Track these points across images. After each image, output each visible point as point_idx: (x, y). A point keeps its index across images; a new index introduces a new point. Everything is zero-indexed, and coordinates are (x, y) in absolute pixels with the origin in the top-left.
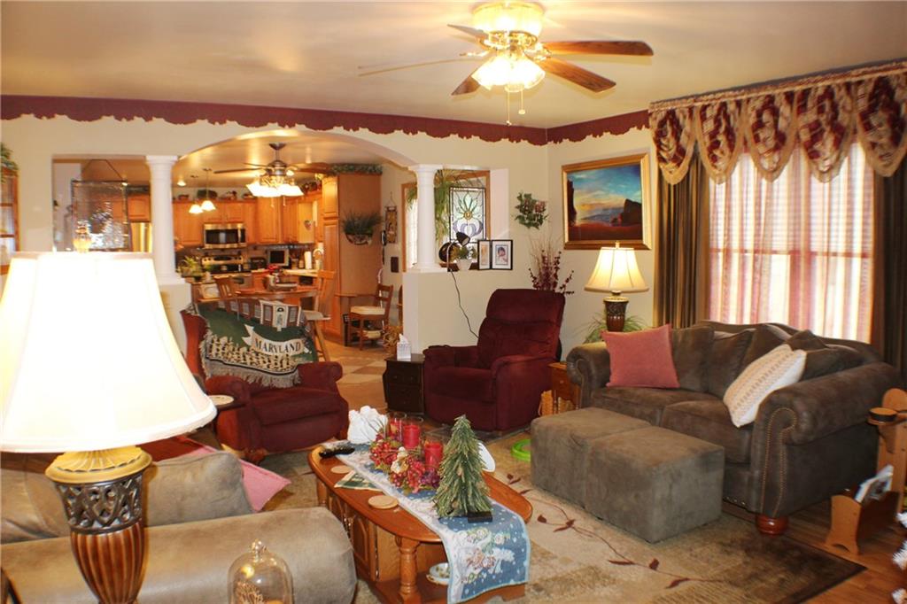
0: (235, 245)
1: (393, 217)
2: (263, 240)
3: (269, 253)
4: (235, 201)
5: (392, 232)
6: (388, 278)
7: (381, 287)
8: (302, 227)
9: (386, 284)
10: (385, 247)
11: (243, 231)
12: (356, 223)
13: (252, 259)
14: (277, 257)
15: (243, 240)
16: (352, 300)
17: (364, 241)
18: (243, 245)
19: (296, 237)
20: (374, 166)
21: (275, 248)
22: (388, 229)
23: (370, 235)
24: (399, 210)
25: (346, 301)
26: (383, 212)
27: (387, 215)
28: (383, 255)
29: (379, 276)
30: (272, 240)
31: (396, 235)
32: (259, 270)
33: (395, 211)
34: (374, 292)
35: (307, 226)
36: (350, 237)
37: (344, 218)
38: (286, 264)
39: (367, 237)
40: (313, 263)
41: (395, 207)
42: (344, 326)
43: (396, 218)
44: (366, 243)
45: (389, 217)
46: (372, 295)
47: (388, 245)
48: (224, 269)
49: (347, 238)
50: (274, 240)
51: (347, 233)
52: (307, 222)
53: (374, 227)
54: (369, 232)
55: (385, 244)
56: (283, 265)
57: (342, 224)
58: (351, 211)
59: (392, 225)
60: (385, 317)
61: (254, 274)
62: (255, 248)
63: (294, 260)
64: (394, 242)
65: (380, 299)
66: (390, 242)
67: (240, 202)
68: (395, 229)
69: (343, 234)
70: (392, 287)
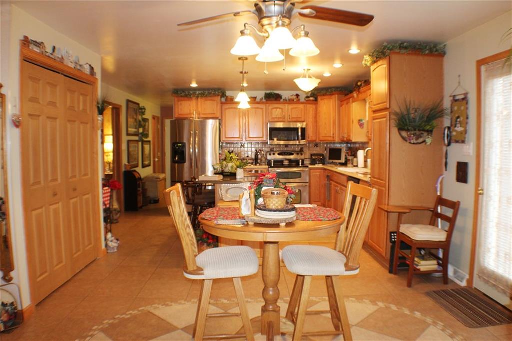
0: (297, 143)
1: (463, 108)
2: (322, 139)
3: (328, 151)
4: (299, 102)
5: (459, 129)
6: (452, 189)
7: (441, 201)
8: (356, 127)
9: (448, 196)
10: (449, 148)
11: (303, 130)
12: (412, 116)
13: (312, 155)
14: (335, 154)
15: (304, 138)
16: (402, 216)
17: (421, 140)
18: (303, 142)
19: (349, 136)
20: (436, 45)
21: (333, 146)
22: (454, 125)
23: (430, 132)
24: (473, 98)
25: (394, 217)
26: (447, 104)
27: (452, 108)
28: (446, 159)
29: (439, 186)
30: (330, 139)
31: (466, 132)
32: (317, 166)
33: (465, 99)
34: (431, 205)
35: (361, 126)
36: (404, 134)
37: (396, 108)
38: (343, 161)
39: (426, 134)
40: (366, 162)
41: (466, 94)
42: (390, 245)
43: (467, 109)
44: (424, 142)
45: (456, 108)
46: (428, 210)
47: (453, 145)
48: (286, 163)
49: (400, 134)
50: (332, 139)
51: (400, 129)
52: (360, 121)
53: (435, 123)
54: (428, 128)
55: (449, 145)
56: (340, 162)
57: (393, 117)
58: (406, 102)
59: (460, 118)
60: (446, 245)
61: (311, 169)
62: (316, 145)
63: (350, 158)
64: (463, 142)
65: (439, 216)
66: (457, 142)
67: (303, 103)
68: (465, 124)
69: (395, 131)
70: (459, 203)
